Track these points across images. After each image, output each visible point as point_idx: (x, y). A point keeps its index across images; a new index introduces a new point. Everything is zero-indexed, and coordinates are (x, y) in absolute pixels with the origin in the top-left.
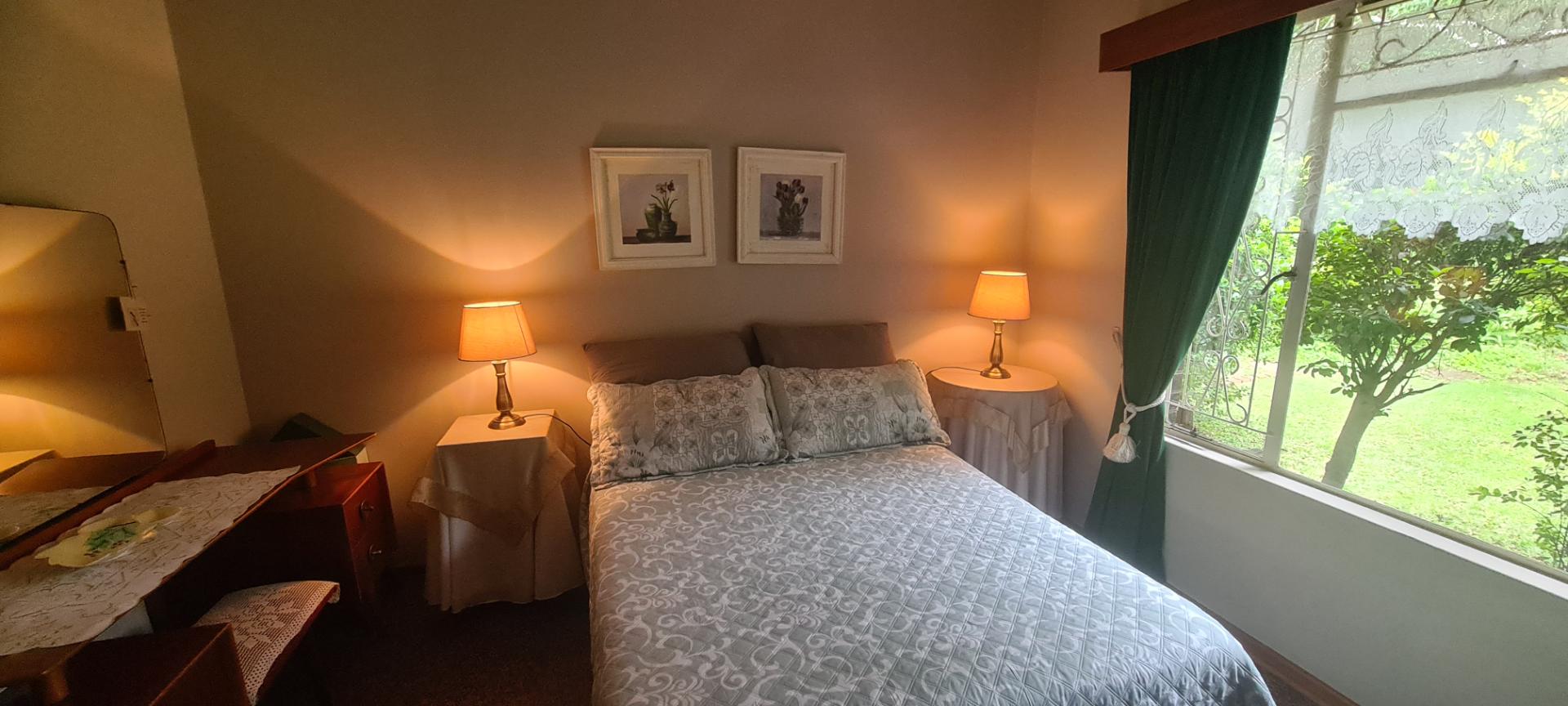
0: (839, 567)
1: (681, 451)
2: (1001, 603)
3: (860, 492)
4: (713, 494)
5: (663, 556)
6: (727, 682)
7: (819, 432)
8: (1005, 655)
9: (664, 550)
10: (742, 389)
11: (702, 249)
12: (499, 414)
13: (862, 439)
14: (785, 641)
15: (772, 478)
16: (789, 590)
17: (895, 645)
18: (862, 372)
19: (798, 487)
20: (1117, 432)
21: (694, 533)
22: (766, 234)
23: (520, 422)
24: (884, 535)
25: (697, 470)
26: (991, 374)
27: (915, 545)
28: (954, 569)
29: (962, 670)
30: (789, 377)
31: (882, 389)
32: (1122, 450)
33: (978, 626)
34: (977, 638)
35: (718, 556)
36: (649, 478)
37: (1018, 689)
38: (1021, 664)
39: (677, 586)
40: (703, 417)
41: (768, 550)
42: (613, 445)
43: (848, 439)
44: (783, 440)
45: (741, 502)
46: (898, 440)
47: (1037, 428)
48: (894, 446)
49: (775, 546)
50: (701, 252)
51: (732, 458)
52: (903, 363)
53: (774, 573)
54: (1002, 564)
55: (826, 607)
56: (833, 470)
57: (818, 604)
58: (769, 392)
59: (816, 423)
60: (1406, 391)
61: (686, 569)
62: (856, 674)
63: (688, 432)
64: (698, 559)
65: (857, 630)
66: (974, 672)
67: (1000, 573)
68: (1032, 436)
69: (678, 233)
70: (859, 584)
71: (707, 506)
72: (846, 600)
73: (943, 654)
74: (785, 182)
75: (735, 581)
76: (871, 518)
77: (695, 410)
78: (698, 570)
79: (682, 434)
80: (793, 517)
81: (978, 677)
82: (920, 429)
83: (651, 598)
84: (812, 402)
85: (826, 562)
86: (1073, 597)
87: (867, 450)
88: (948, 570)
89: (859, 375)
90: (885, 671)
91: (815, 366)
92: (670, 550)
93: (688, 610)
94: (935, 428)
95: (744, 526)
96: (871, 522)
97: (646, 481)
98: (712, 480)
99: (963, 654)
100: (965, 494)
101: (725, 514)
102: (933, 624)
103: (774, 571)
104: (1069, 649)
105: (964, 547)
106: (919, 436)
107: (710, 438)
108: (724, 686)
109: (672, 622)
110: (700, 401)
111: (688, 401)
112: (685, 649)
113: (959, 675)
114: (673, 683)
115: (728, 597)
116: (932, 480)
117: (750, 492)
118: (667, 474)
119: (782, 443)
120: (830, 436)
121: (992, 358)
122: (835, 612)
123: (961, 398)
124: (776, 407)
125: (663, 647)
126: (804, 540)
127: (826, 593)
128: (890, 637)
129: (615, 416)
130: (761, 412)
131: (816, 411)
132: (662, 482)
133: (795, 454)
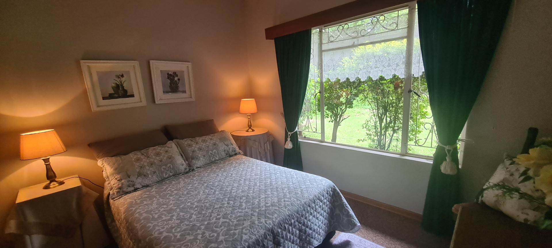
0: (228, 195)
1: (150, 176)
2: (277, 190)
3: (223, 174)
4: (169, 188)
5: (162, 212)
6: (210, 237)
7: (201, 159)
8: (284, 201)
9: (160, 210)
10: (169, 149)
11: (140, 100)
12: (49, 182)
13: (216, 158)
14: (222, 220)
15: (190, 177)
16: (215, 207)
17: (255, 209)
18: (211, 136)
19: (200, 178)
20: (287, 140)
21: (169, 202)
22: (165, 92)
23: (61, 183)
24: (237, 183)
25: (158, 182)
26: (249, 131)
27: (247, 183)
28: (261, 186)
29: (275, 208)
30: (185, 142)
31: (219, 140)
32: (289, 145)
33: (275, 197)
34: (276, 200)
35: (183, 205)
36: (138, 190)
37: (291, 208)
38: (289, 202)
39: (173, 219)
40: (156, 162)
41: (201, 198)
42: (118, 181)
43: (212, 159)
44: (188, 164)
45: (182, 187)
46: (227, 156)
47: (266, 144)
48: (227, 158)
49: (203, 196)
50: (140, 101)
51: (171, 174)
52: (223, 131)
53: (207, 204)
54: (273, 181)
55: (229, 207)
56: (210, 170)
57: (227, 207)
58: (179, 148)
59: (199, 156)
60: (343, 119)
61: (173, 213)
62: (248, 220)
63: (151, 169)
64: (176, 209)
65: (242, 209)
66: (279, 207)
67: (274, 183)
68: (265, 147)
69: (128, 94)
70: (236, 198)
71: (169, 192)
72: (235, 203)
73: (269, 206)
74: (170, 73)
75: (194, 210)
76: (230, 180)
77: (152, 160)
78: (178, 212)
79: (148, 170)
80: (204, 187)
81: (280, 208)
82: (234, 151)
83: (165, 225)
84: (196, 149)
85: (222, 195)
86: (294, 183)
87: (218, 161)
88: (259, 186)
89: (210, 137)
90: (256, 216)
91: (194, 137)
92: (163, 209)
93: (182, 224)
94: (237, 150)
95: (187, 194)
96: (230, 181)
97: (137, 191)
98: (166, 183)
99: (274, 204)
100: (254, 166)
101: (178, 193)
102: (263, 200)
103: (206, 203)
104: (298, 194)
105: (261, 180)
106: (234, 153)
107: (161, 169)
108: (210, 238)
109: (179, 229)
110: (153, 156)
111: (148, 157)
112: (189, 234)
113: (276, 210)
114: (191, 245)
115: (195, 215)
116: (243, 165)
117: (184, 183)
118: (146, 186)
119: (189, 165)
120: (205, 159)
121: (248, 126)
122: (233, 207)
123: (243, 139)
124: (183, 153)
125: (180, 237)
126: (212, 192)
127: (227, 203)
128: (253, 208)
129: (116, 169)
130: (179, 156)
131: (199, 152)
132: (145, 189)
133: (195, 168)
